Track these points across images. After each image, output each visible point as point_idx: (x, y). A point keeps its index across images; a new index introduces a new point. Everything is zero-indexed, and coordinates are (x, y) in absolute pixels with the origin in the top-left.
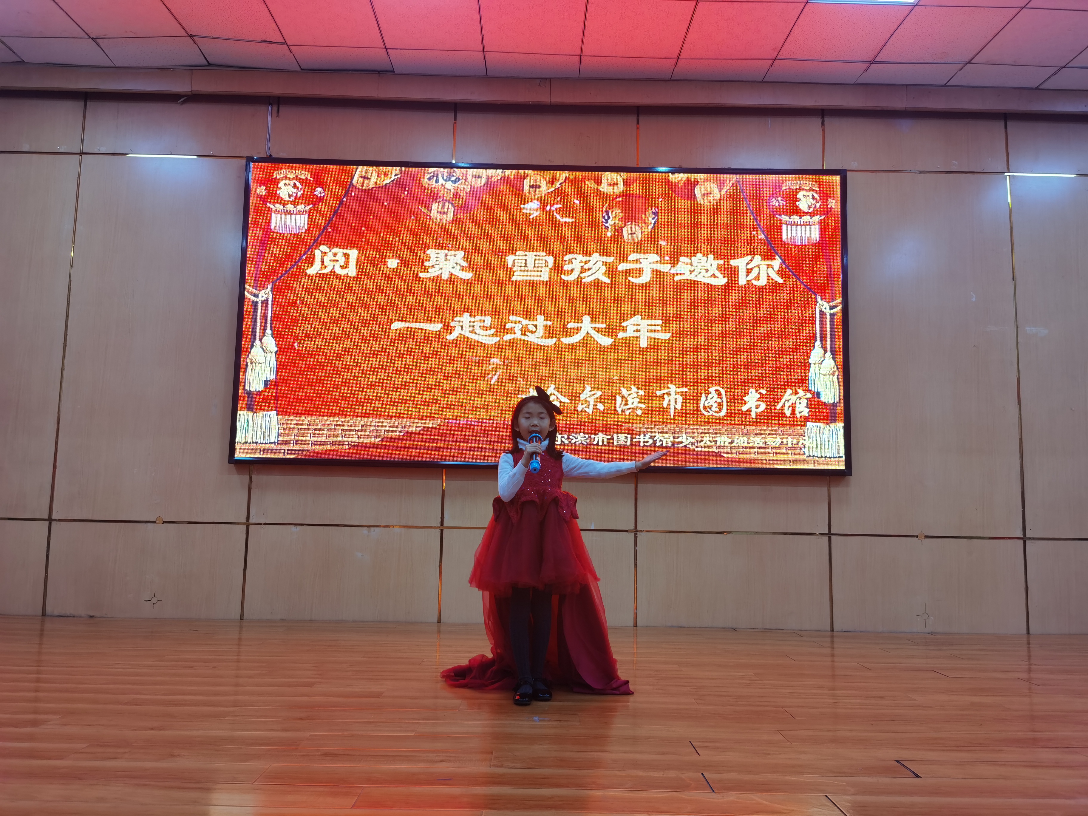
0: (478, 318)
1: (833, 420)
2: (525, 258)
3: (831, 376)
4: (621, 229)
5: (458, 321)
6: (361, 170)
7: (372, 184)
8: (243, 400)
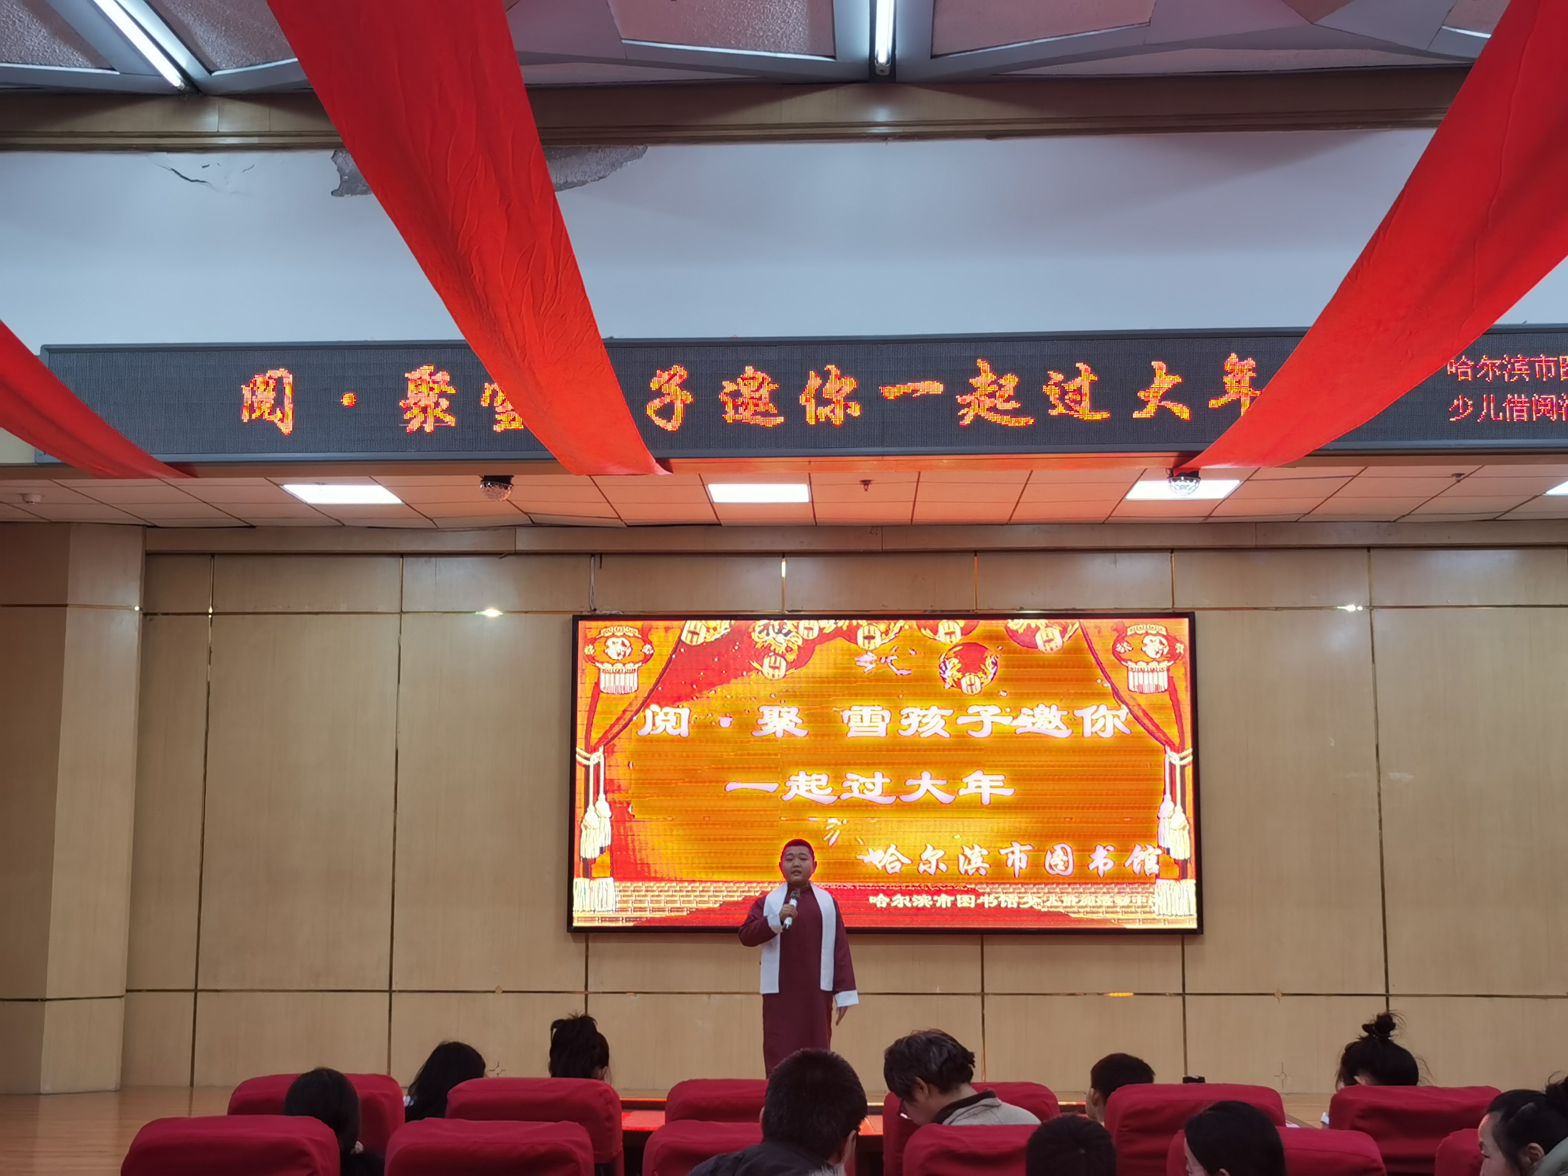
0: (814, 776)
1: (1183, 876)
2: (861, 713)
3: (1182, 831)
4: (960, 680)
5: (795, 781)
6: (690, 625)
7: (701, 640)
8: (579, 867)
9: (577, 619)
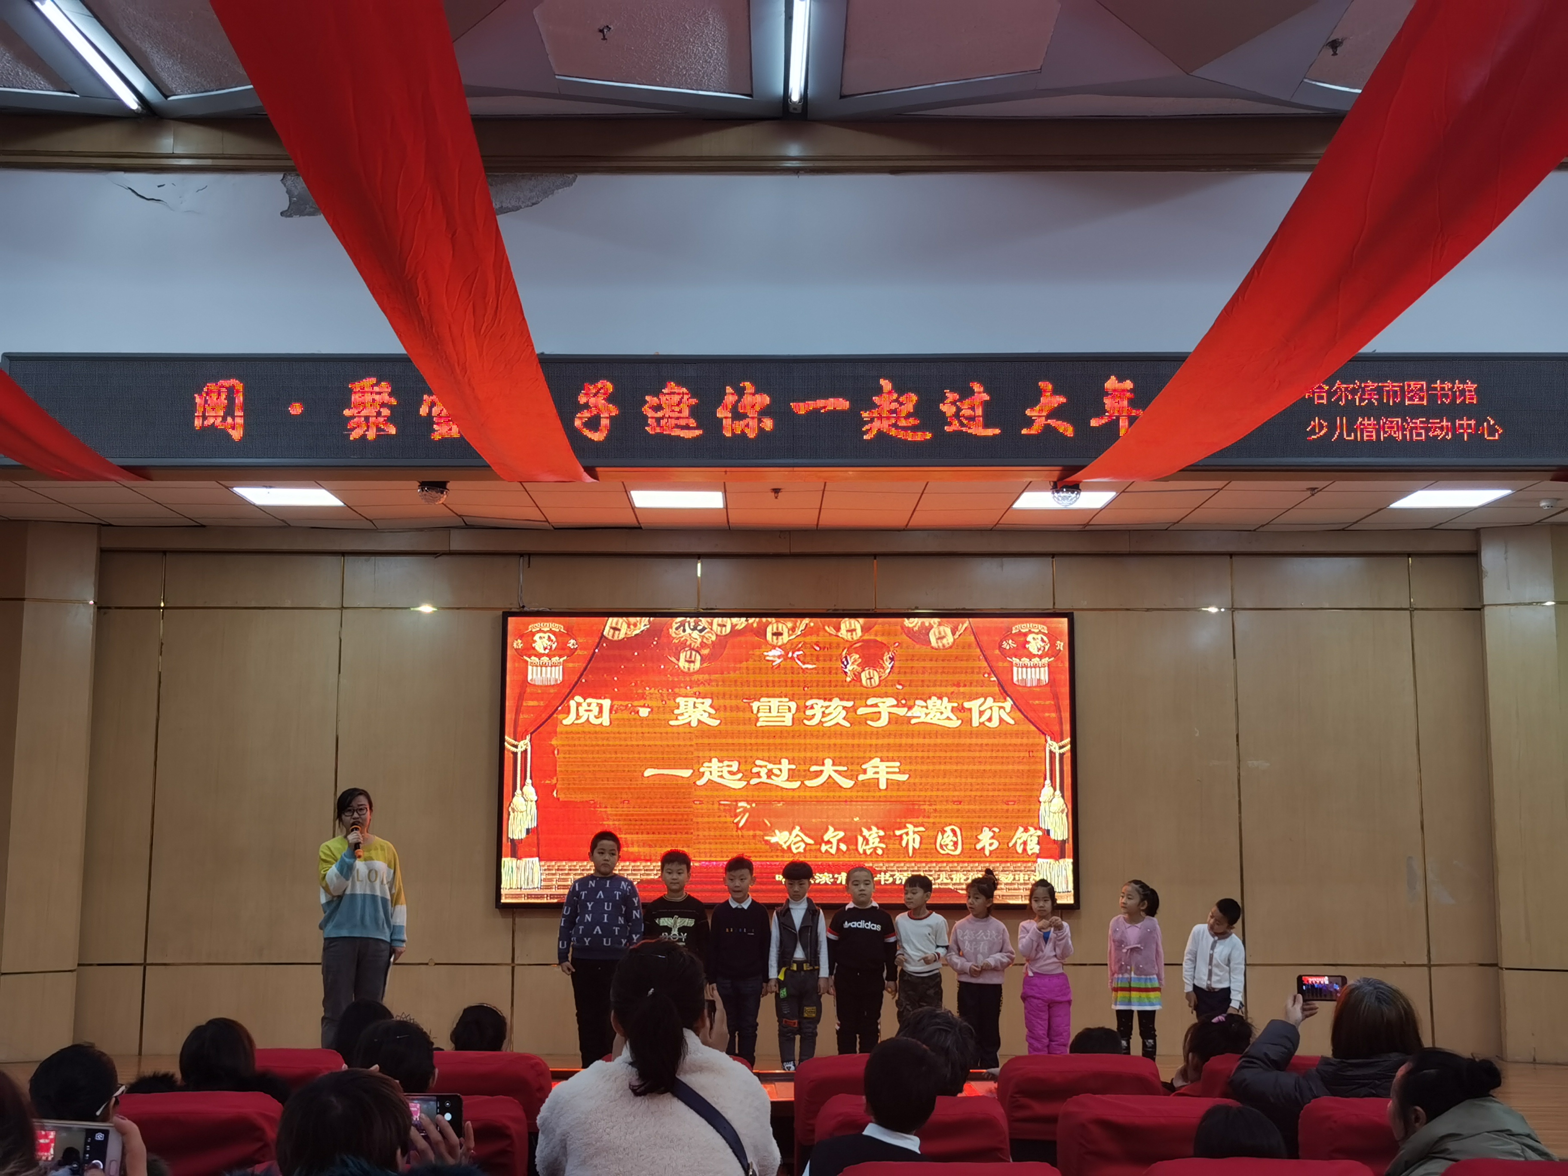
0: (726, 763)
1: (1062, 856)
2: (769, 704)
3: (1060, 814)
4: (860, 674)
5: (708, 767)
6: (612, 621)
7: (622, 636)
8: (506, 847)
9: (506, 615)
